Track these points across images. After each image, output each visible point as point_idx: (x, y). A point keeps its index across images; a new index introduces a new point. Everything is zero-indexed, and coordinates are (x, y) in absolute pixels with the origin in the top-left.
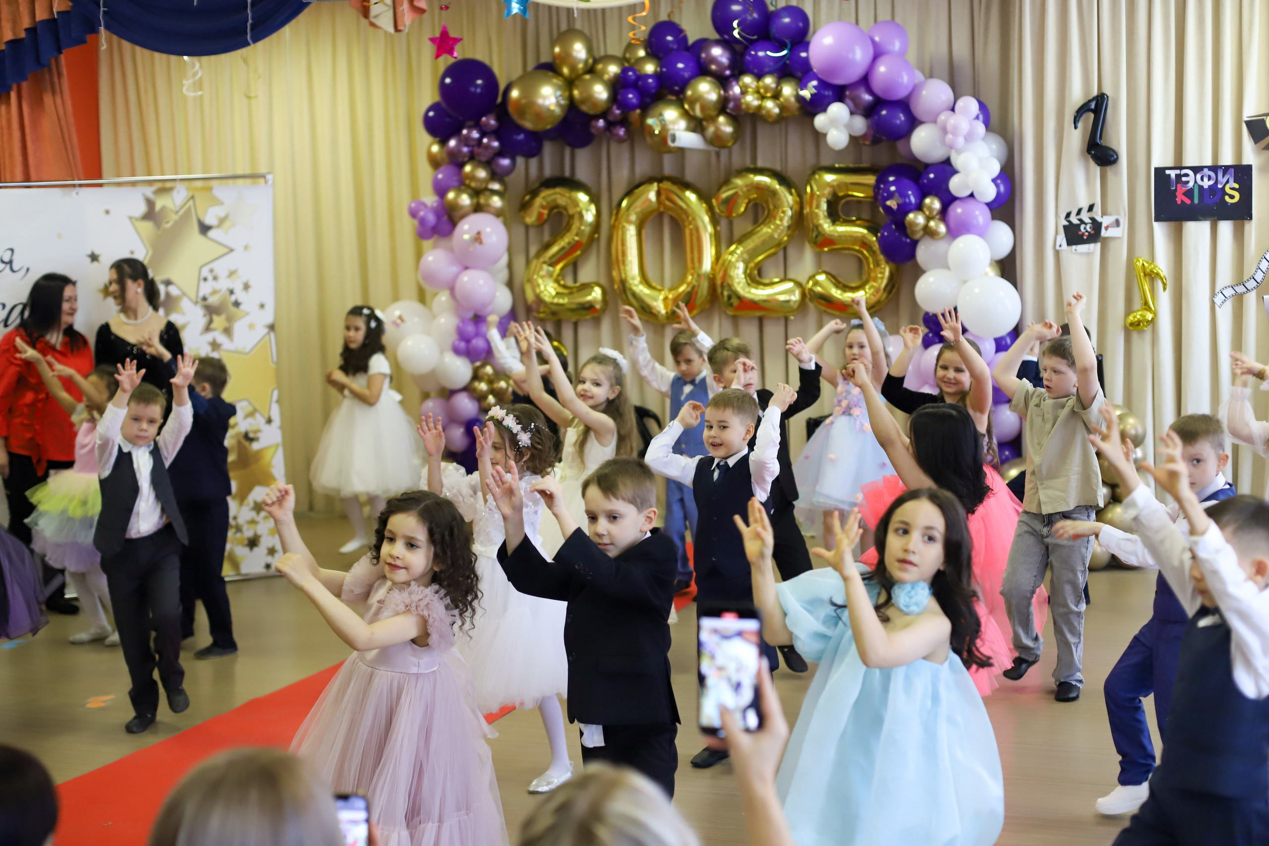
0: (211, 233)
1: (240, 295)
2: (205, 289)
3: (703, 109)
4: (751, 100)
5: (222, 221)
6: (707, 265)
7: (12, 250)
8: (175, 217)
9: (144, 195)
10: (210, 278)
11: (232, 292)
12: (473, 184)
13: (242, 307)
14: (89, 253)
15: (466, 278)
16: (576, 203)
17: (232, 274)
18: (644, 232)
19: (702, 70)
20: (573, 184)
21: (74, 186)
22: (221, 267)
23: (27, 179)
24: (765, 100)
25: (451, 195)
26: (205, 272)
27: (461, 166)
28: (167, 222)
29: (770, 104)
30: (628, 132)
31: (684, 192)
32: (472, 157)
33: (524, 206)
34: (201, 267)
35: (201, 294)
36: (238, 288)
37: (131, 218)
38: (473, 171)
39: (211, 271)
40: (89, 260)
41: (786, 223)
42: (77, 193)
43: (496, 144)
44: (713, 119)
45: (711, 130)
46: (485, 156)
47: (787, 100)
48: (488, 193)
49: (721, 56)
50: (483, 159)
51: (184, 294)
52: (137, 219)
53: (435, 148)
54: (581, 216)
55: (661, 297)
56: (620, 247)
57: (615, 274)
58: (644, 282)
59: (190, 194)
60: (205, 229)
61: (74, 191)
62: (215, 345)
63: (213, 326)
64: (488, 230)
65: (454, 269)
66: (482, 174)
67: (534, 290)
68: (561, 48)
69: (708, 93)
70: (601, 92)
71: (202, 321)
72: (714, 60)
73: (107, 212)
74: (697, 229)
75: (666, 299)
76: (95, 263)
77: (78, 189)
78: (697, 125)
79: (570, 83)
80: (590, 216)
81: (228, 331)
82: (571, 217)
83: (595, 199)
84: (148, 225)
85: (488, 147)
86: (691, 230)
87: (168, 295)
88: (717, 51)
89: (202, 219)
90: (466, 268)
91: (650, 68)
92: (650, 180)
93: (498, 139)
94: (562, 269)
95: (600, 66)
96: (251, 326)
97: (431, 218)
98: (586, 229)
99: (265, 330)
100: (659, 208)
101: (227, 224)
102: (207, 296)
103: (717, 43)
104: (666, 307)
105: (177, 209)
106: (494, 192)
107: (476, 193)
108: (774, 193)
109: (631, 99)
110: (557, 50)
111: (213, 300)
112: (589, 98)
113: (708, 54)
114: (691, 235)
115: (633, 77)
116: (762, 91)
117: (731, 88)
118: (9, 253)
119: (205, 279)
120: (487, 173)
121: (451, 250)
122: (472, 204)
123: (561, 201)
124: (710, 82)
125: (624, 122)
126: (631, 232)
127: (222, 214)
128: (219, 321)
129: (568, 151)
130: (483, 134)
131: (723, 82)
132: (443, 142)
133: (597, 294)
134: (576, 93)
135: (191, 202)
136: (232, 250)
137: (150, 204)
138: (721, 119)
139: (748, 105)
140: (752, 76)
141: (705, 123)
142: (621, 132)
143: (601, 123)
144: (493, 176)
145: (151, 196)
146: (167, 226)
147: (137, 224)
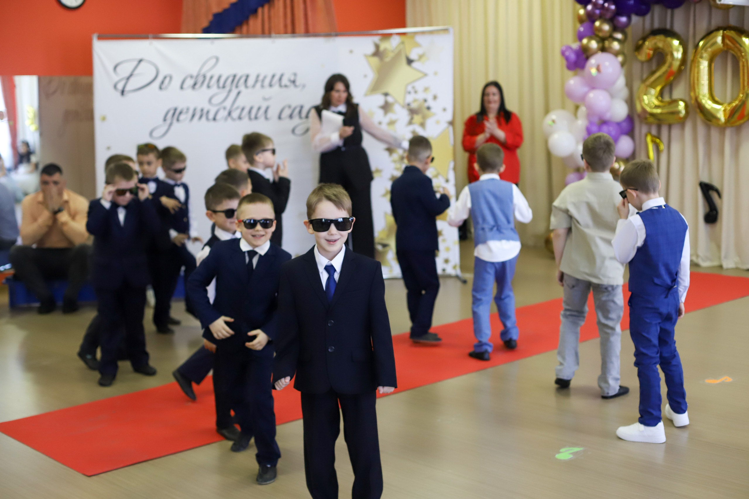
0: (414, 65)
1: (431, 103)
2: (409, 99)
5: (421, 57)
7: (295, 74)
8: (392, 55)
9: (373, 42)
10: (412, 91)
11: (425, 101)
12: (600, 34)
13: (432, 110)
15: (591, 95)
16: (670, 46)
17: (426, 89)
18: (713, 65)
20: (670, 33)
21: (332, 35)
22: (420, 86)
25: (585, 41)
26: (410, 88)
27: (593, 22)
28: (387, 58)
31: (741, 37)
32: (601, 17)
33: (638, 48)
34: (407, 85)
35: (407, 102)
36: (430, 97)
37: (365, 55)
38: (600, 25)
39: (413, 88)
42: (335, 40)
43: (613, 7)
46: (609, 15)
48: (610, 40)
50: (607, 17)
51: (396, 101)
52: (369, 56)
53: (582, 12)
54: (672, 55)
55: (723, 109)
56: (696, 75)
57: (692, 92)
58: (711, 98)
59: (402, 42)
60: (410, 62)
61: (331, 39)
63: (413, 121)
64: (607, 64)
65: (585, 89)
66: (606, 27)
67: (642, 104)
71: (407, 118)
73: (351, 52)
74: (747, 62)
75: (725, 111)
80: (678, 55)
81: (423, 125)
82: (667, 55)
83: (684, 44)
84: (375, 60)
85: (608, 9)
87: (386, 102)
89: (408, 55)
90: (592, 89)
92: (718, 29)
94: (661, 90)
96: (438, 122)
97: (573, 57)
98: (676, 64)
99: (447, 125)
100: (724, 48)
101: (424, 59)
102: (410, 103)
104: (725, 115)
105: (394, 50)
106: (616, 39)
107: (602, 40)
111: (414, 106)
114: (743, 66)
118: (294, 76)
119: (409, 93)
120: (610, 26)
122: (599, 47)
123: (660, 45)
126: (704, 65)
127: (421, 53)
128: (417, 118)
129: (669, 12)
132: (585, 7)
133: (682, 105)
135: (402, 45)
136: (426, 75)
137: (377, 46)
144: (615, 28)
145: (377, 42)
146: (387, 60)
147: (368, 58)
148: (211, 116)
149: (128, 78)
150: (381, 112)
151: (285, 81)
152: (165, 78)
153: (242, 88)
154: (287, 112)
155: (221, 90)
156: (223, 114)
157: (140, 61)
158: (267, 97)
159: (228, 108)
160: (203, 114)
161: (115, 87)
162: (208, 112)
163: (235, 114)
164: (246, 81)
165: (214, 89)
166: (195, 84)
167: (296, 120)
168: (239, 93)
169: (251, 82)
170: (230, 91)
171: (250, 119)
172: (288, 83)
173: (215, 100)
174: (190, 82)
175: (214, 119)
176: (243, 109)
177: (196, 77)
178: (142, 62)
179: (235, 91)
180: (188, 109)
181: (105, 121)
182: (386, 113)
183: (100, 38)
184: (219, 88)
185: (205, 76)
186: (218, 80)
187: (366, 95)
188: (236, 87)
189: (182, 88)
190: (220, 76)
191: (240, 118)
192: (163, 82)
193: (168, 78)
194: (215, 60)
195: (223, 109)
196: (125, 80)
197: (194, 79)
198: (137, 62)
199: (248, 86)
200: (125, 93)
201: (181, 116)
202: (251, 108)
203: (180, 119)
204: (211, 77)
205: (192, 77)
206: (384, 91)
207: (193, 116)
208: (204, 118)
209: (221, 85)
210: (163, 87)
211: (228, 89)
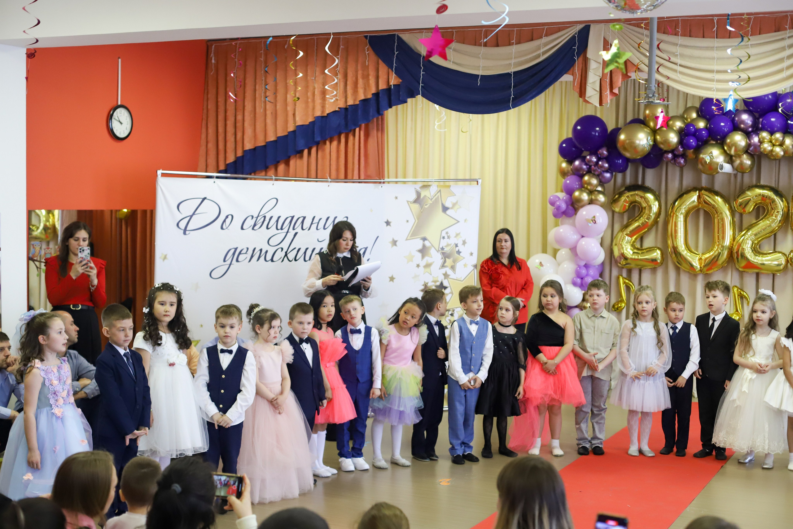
0: (448, 212)
1: (461, 247)
2: (443, 243)
3: (736, 150)
4: (767, 146)
5: (454, 205)
6: (727, 242)
8: (430, 202)
9: (415, 189)
10: (446, 237)
11: (456, 246)
12: (589, 187)
13: (461, 254)
14: (385, 220)
15: (582, 242)
16: (647, 200)
17: (457, 235)
18: (688, 220)
19: (735, 127)
20: (643, 188)
21: (379, 182)
22: (452, 231)
24: (775, 147)
25: (577, 194)
26: (444, 234)
27: (582, 176)
28: (426, 205)
29: (778, 149)
30: (685, 161)
31: (714, 196)
32: (589, 171)
33: (615, 201)
34: (442, 231)
35: (441, 247)
36: (460, 244)
37: (408, 202)
38: (589, 180)
39: (447, 233)
40: (385, 224)
41: (779, 218)
42: (382, 187)
43: (607, 165)
44: (739, 156)
45: (738, 162)
46: (597, 171)
47: (787, 147)
48: (596, 193)
49: (748, 120)
50: (596, 173)
51: (432, 246)
52: (411, 202)
53: (564, 165)
54: (649, 208)
55: (697, 258)
56: (673, 227)
57: (670, 242)
58: (687, 249)
59: (439, 190)
60: (445, 209)
61: (380, 186)
62: (446, 275)
63: (445, 265)
64: (598, 214)
65: (576, 237)
66: (594, 181)
67: (619, 250)
68: (650, 111)
69: (740, 141)
70: (673, 138)
71: (441, 262)
72: (743, 122)
73: (396, 198)
74: (723, 220)
75: (700, 259)
76: (389, 227)
77: (382, 184)
78: (730, 159)
79: (654, 132)
80: (655, 208)
81: (453, 268)
82: (645, 208)
83: (658, 198)
84: (416, 206)
85: (601, 166)
86: (718, 219)
87: (424, 246)
88: (745, 117)
89: (444, 204)
90: (583, 237)
91: (701, 124)
92: (695, 189)
93: (608, 162)
94: (636, 239)
95: (671, 122)
96: (465, 265)
97: (564, 206)
98: (653, 216)
99: (473, 268)
100: (699, 205)
101: (457, 206)
102: (444, 247)
103: (745, 111)
104: (701, 264)
105: (432, 197)
106: (599, 192)
107: (591, 192)
108: (773, 201)
109: (692, 142)
110: (647, 112)
111: (447, 249)
112: (666, 142)
113: (740, 118)
115: (693, 130)
116: (773, 141)
117: (753, 139)
119: (444, 238)
120: (598, 181)
121: (574, 225)
122: (589, 199)
123: (638, 199)
124: (741, 134)
125: (683, 156)
126: (681, 219)
127: (455, 201)
128: (449, 262)
130: (599, 159)
131: (748, 134)
132: (570, 161)
133: (657, 254)
134: (658, 137)
135: (439, 194)
136: (458, 222)
137: (418, 194)
138: (745, 156)
139: (765, 149)
140: (767, 132)
141: (734, 158)
142: (682, 161)
143: (670, 156)
144: (602, 183)
145: (419, 189)
146: (426, 207)
147: (410, 205)
148: (269, 257)
149: (191, 216)
150: (420, 255)
152: (227, 217)
153: (299, 230)
155: (280, 231)
156: (280, 254)
157: (205, 198)
158: (321, 239)
159: (285, 250)
160: (262, 254)
161: (178, 225)
162: (267, 252)
163: (291, 256)
164: (303, 222)
165: (273, 230)
166: (255, 225)
168: (296, 234)
169: (307, 224)
170: (288, 232)
171: (305, 260)
173: (273, 242)
174: (250, 223)
175: (272, 260)
176: (299, 250)
177: (257, 218)
178: (206, 200)
179: (292, 233)
180: (248, 249)
181: (166, 260)
182: (423, 257)
183: (163, 175)
184: (277, 229)
185: (265, 217)
186: (277, 221)
187: (407, 240)
188: (294, 229)
189: (242, 228)
190: (279, 217)
191: (296, 260)
192: (225, 221)
193: (230, 217)
194: (275, 200)
195: (280, 249)
196: (188, 219)
197: (254, 219)
198: (201, 200)
199: (304, 228)
200: (187, 232)
201: (241, 256)
202: (307, 249)
203: (239, 260)
204: (271, 217)
205: (253, 217)
206: (422, 236)
207: (252, 257)
208: (262, 258)
209: (279, 227)
210: (224, 227)
211: (286, 230)
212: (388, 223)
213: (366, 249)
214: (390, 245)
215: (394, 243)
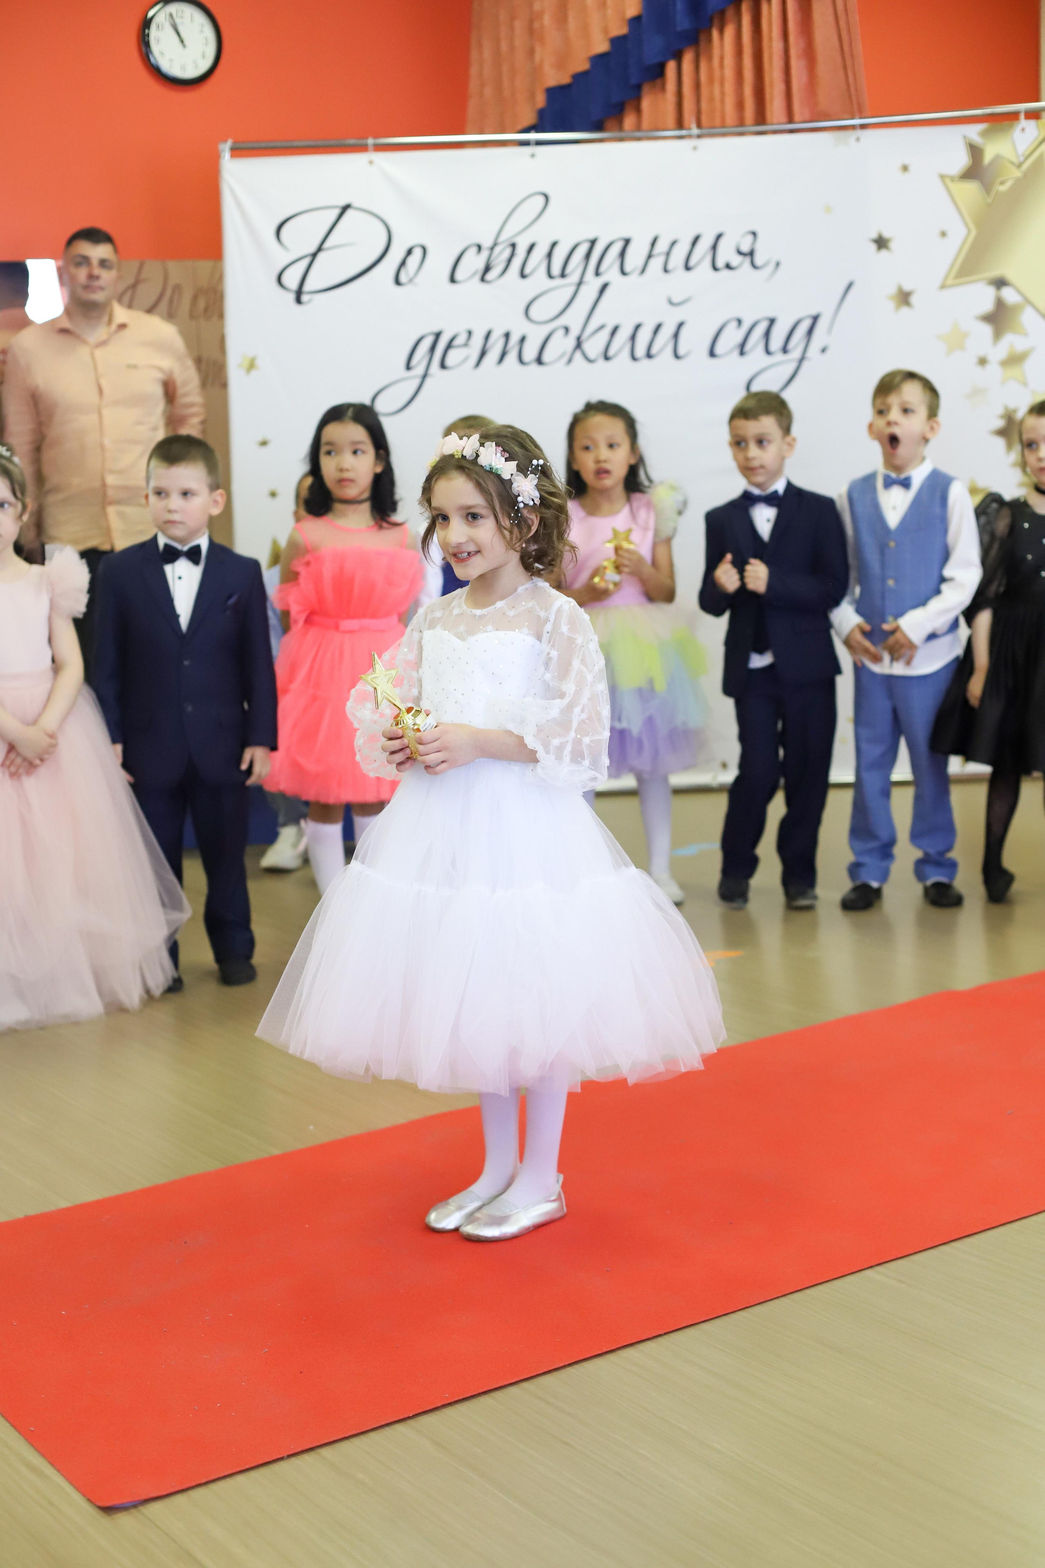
7: (754, 234)
8: (1017, 173)
9: (965, 137)
14: (874, 235)
21: (853, 127)
23: (791, 120)
28: (1002, 183)
37: (942, 177)
40: (873, 247)
42: (858, 139)
51: (1027, 301)
52: (952, 179)
61: (852, 135)
76: (884, 252)
77: (859, 133)
84: (972, 188)
87: (1000, 304)
105: (1022, 159)
118: (750, 238)
137: (975, 152)
145: (977, 139)
146: (1003, 188)
147: (953, 186)
148: (530, 353)
149: (314, 255)
150: (987, 330)
151: (726, 254)
152: (409, 252)
153: (611, 272)
154: (732, 337)
155: (559, 282)
156: (561, 345)
157: (345, 208)
158: (675, 300)
159: (575, 332)
160: (510, 347)
161: (279, 279)
162: (523, 340)
163: (593, 347)
164: (622, 254)
165: (538, 280)
166: (487, 269)
167: (756, 357)
168: (605, 287)
169: (634, 258)
170: (580, 283)
171: (634, 358)
172: (735, 260)
173: (542, 310)
174: (473, 263)
175: (539, 361)
176: (614, 331)
177: (492, 249)
178: (349, 212)
179: (592, 285)
180: (470, 333)
181: (254, 373)
182: (998, 334)
183: (238, 151)
184: (550, 276)
185: (513, 246)
186: (549, 255)
187: (943, 287)
188: (597, 274)
189: (453, 280)
190: (554, 244)
191: (607, 358)
192: (403, 263)
193: (418, 253)
194: (541, 200)
195: (561, 332)
196: (305, 263)
197: (485, 254)
198: (336, 212)
199: (627, 268)
200: (305, 298)
201: (452, 353)
202: (638, 327)
203: (449, 361)
204: (531, 247)
205: (479, 247)
206: (995, 273)
207: (483, 354)
208: (512, 356)
209: (556, 270)
210: (403, 278)
211: (574, 278)
212: (881, 243)
213: (815, 319)
214: (891, 305)
215: (904, 298)
